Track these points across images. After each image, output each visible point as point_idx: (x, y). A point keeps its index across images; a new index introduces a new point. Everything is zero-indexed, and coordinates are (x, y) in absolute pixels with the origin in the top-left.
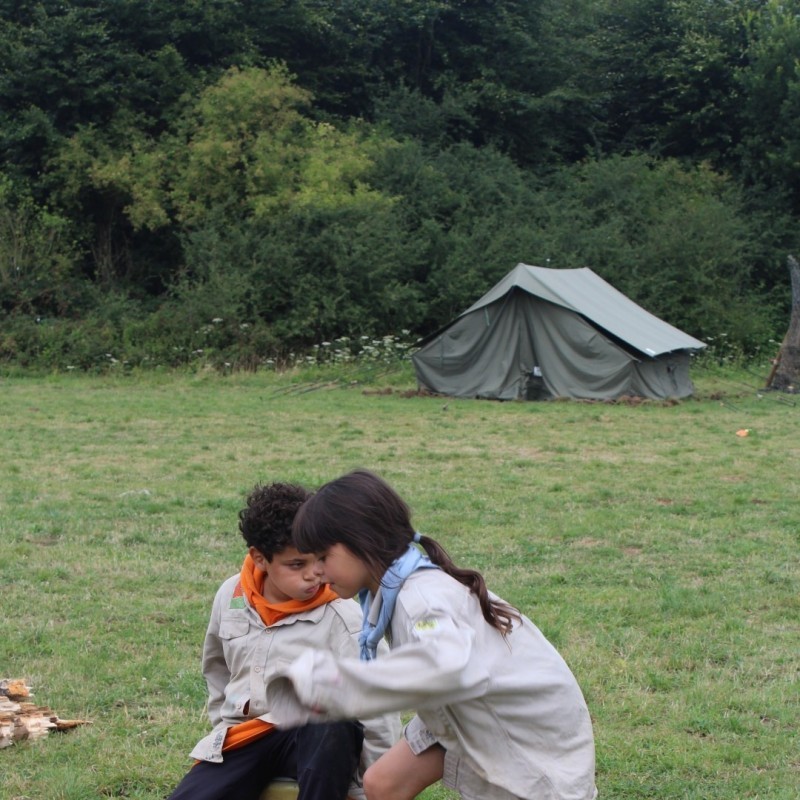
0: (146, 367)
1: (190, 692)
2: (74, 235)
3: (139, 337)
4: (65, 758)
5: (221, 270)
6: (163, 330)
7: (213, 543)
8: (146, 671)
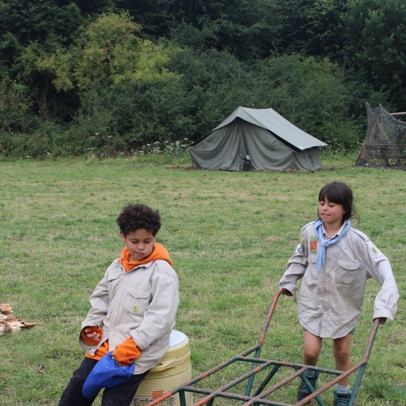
0: (64, 156)
1: (87, 309)
2: (29, 94)
3: (60, 142)
4: (28, 341)
5: (99, 110)
6: (71, 139)
7: (96, 239)
8: (66, 300)
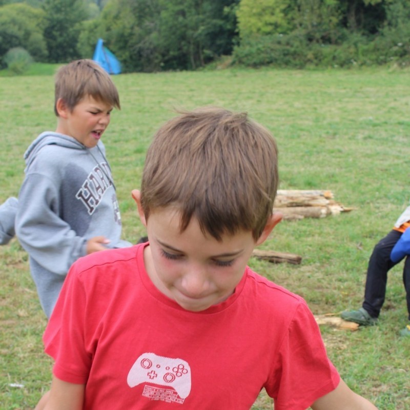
1: (397, 199)
6: (376, 49)
7: (401, 139)
8: (378, 190)
